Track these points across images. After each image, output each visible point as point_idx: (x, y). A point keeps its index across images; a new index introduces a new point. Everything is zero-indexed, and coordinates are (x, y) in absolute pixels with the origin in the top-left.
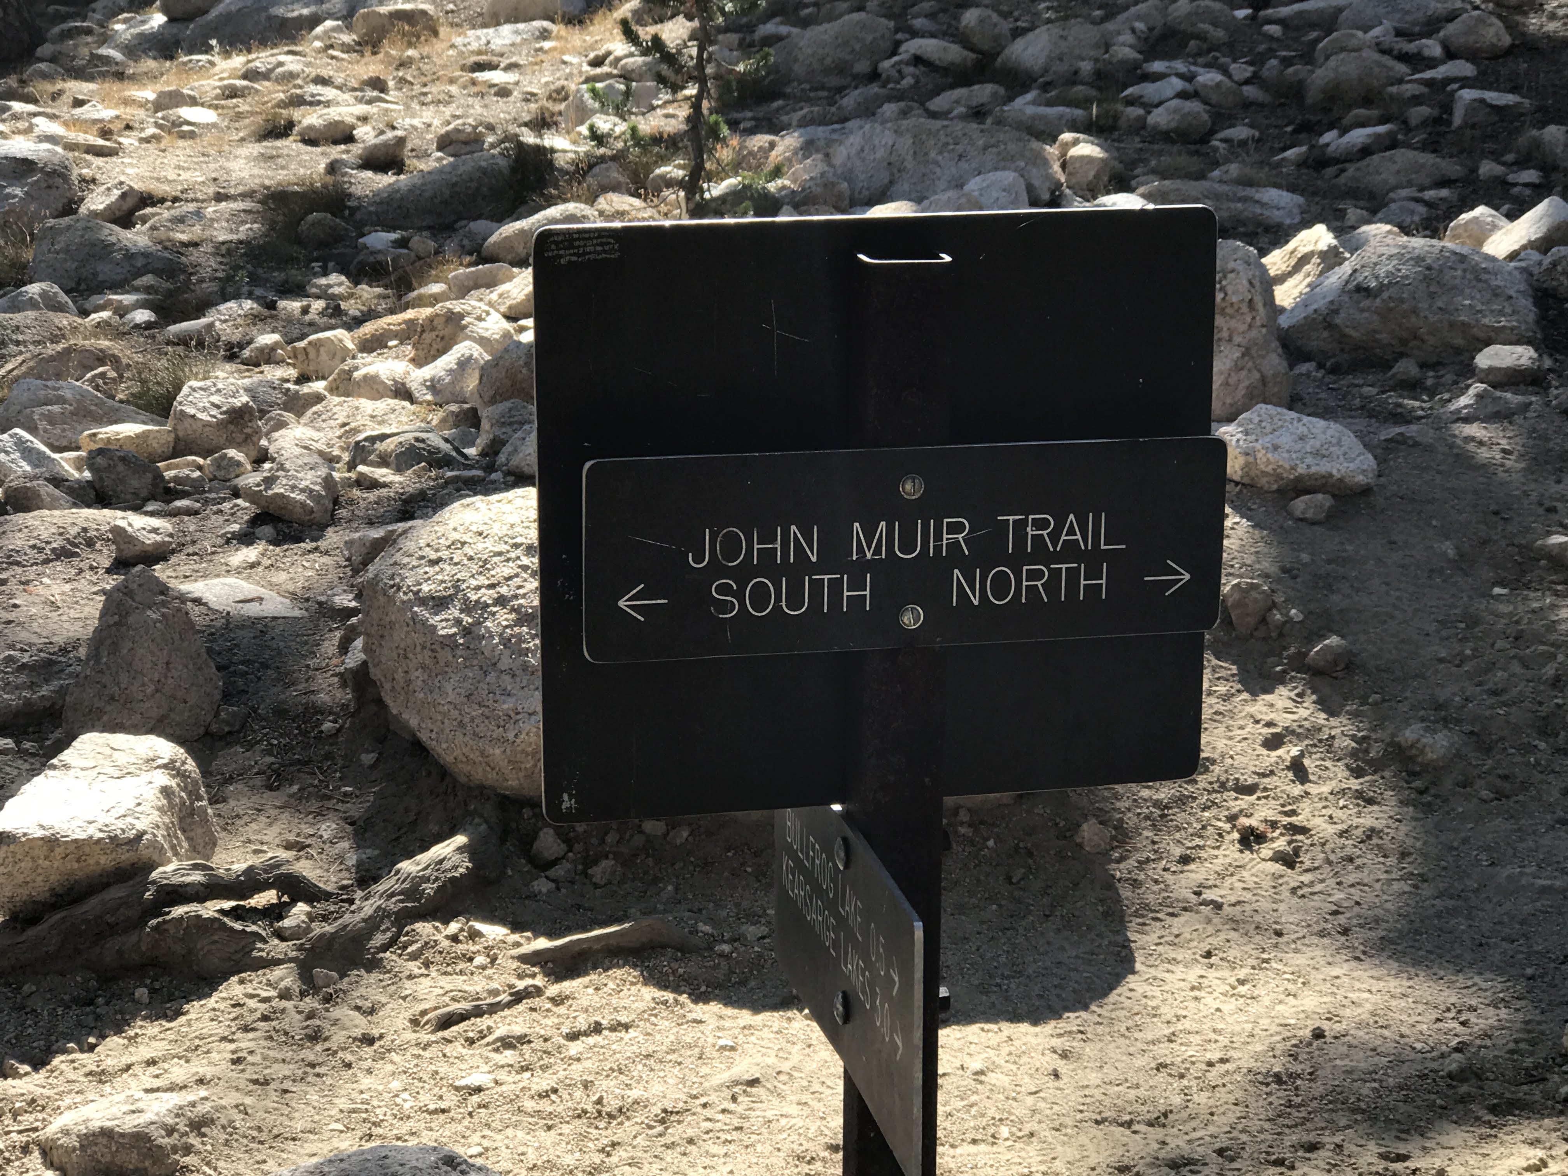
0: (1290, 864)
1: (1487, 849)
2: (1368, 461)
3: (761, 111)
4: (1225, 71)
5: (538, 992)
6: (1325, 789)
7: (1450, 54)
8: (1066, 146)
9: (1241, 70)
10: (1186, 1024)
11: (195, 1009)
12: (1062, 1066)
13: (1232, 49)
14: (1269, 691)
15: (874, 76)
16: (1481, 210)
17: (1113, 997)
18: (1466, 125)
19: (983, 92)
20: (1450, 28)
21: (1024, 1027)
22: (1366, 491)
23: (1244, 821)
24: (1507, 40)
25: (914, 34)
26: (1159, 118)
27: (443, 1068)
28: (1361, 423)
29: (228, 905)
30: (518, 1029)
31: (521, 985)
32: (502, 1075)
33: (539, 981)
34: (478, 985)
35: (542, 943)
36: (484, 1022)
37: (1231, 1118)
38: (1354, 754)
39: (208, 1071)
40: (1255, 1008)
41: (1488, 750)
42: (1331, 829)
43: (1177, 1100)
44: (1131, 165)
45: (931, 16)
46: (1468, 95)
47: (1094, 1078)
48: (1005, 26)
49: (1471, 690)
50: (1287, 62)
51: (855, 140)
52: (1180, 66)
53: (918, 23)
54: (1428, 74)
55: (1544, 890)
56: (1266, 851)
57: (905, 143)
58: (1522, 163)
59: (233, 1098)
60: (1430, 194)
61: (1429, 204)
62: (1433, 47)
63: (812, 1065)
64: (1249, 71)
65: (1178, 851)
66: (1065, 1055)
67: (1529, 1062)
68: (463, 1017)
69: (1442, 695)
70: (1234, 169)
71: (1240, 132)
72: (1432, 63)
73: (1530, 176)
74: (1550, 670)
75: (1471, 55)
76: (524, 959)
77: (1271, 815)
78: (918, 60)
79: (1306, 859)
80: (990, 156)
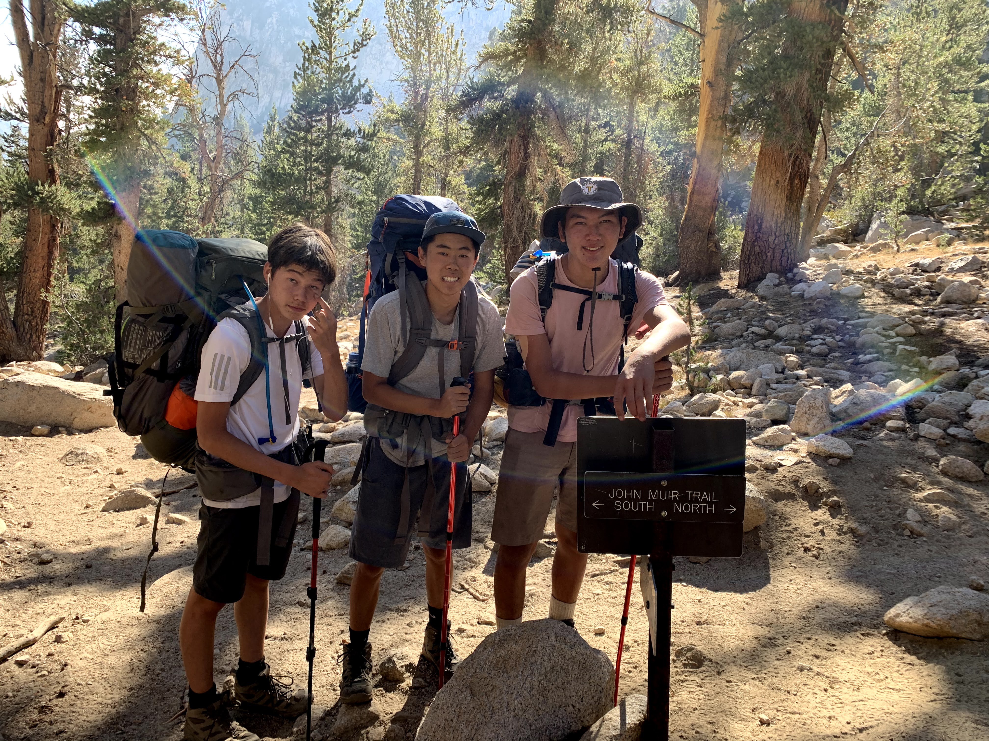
0: (817, 558)
1: (874, 560)
2: (851, 450)
3: (712, 344)
4: (834, 338)
5: (617, 571)
6: (829, 538)
7: (898, 335)
8: (787, 357)
9: (838, 338)
10: (782, 599)
11: (536, 565)
12: (746, 607)
13: (837, 332)
14: (816, 510)
15: (741, 336)
16: (897, 381)
17: (763, 589)
18: (900, 355)
19: (769, 341)
20: (898, 329)
21: (738, 595)
22: (850, 458)
23: (805, 545)
24: (914, 332)
25: (753, 326)
26: (814, 350)
27: (591, 588)
28: (851, 439)
29: (547, 540)
30: (610, 580)
31: (613, 568)
32: (605, 591)
33: (617, 568)
34: (603, 567)
35: (620, 558)
36: (603, 577)
37: (789, 627)
38: (838, 530)
39: (537, 581)
40: (801, 597)
41: (877, 532)
42: (830, 550)
43: (775, 620)
44: (805, 362)
45: (758, 321)
46: (901, 347)
47: (754, 611)
48: (776, 324)
49: (874, 515)
50: (852, 336)
51: (731, 354)
52: (821, 336)
53: (754, 323)
54: (891, 340)
55: (889, 573)
56: (811, 554)
57: (744, 356)
58: (915, 366)
59: (541, 589)
60: (886, 374)
61: (886, 376)
62: (893, 333)
63: (681, 598)
64: (840, 338)
65: (786, 551)
66: (747, 604)
67: (875, 622)
68: (598, 575)
69: (865, 516)
70: (833, 365)
71: (837, 354)
72: (892, 337)
73: (917, 369)
74: (897, 512)
75: (903, 336)
76: (614, 562)
77: (813, 544)
78: (753, 332)
79: (821, 557)
80: (766, 359)
